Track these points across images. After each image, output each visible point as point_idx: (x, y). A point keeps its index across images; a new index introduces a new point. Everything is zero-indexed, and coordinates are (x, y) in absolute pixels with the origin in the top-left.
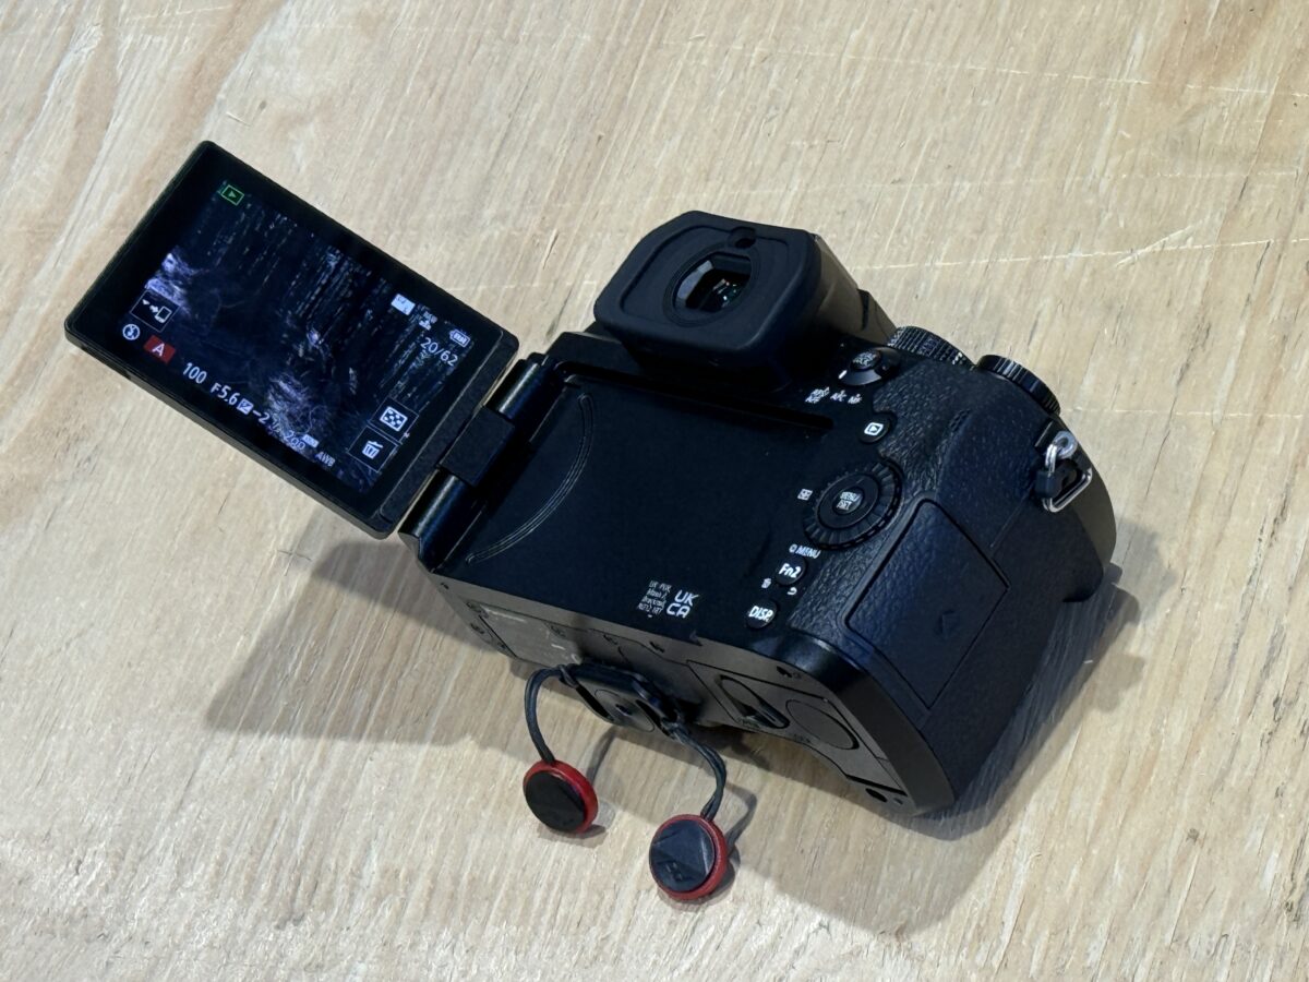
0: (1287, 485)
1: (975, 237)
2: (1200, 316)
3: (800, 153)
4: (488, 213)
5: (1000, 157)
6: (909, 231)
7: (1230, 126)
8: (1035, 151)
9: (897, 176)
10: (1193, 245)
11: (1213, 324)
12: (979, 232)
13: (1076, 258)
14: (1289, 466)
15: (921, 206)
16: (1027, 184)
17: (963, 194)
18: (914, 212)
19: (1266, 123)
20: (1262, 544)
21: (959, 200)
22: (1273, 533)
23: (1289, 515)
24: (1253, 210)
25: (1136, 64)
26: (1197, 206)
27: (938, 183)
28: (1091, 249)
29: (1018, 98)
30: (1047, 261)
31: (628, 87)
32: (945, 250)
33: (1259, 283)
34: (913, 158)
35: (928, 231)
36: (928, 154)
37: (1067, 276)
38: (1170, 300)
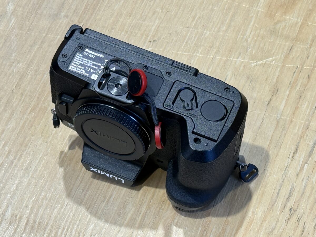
0: (298, 142)
1: (209, 48)
2: (276, 85)
3: (159, 13)
4: (63, 14)
5: (218, 26)
6: (190, 43)
7: (288, 29)
8: (229, 25)
9: (187, 26)
10: (275, 63)
11: (279, 89)
12: (211, 47)
13: (239, 61)
14: (299, 136)
15: (194, 36)
16: (226, 35)
17: (207, 35)
18: (192, 38)
19: (299, 30)
20: (290, 159)
21: (206, 36)
22: (293, 157)
23: (298, 152)
24: (293, 56)
25: (261, 5)
26: (277, 51)
27: (200, 30)
28: (244, 59)
29: (226, 8)
30: (230, 60)
32: (200, 51)
33: (294, 78)
34: (193, 21)
35: (195, 44)
36: (197, 21)
37: (236, 66)
38: (267, 79)
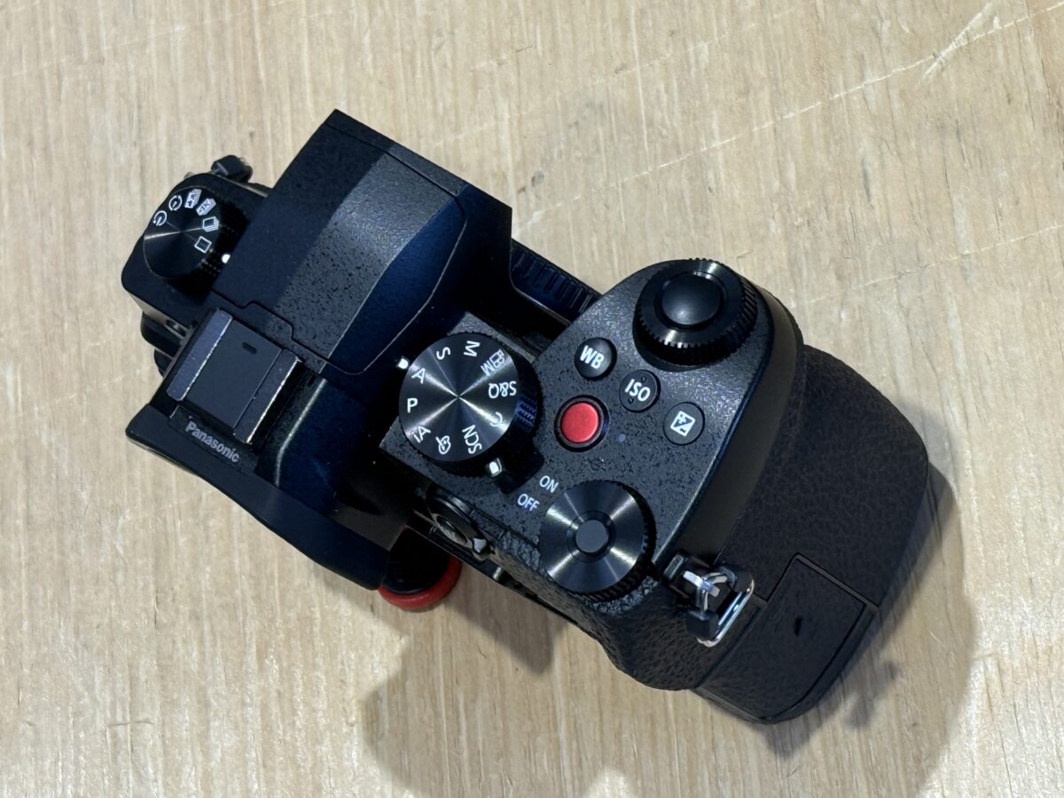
1: (742, 100)
2: (1054, 100)
3: (491, 74)
6: (663, 119)
9: (618, 63)
10: (1002, 23)
12: (745, 93)
13: (873, 84)
15: (662, 87)
16: (773, 21)
17: (704, 57)
18: (658, 98)
21: (703, 66)
27: (668, 55)
28: (885, 69)
30: (840, 99)
31: (255, 69)
32: (715, 126)
34: (625, 37)
35: (684, 113)
36: (640, 27)
37: (873, 107)
38: (1008, 96)
